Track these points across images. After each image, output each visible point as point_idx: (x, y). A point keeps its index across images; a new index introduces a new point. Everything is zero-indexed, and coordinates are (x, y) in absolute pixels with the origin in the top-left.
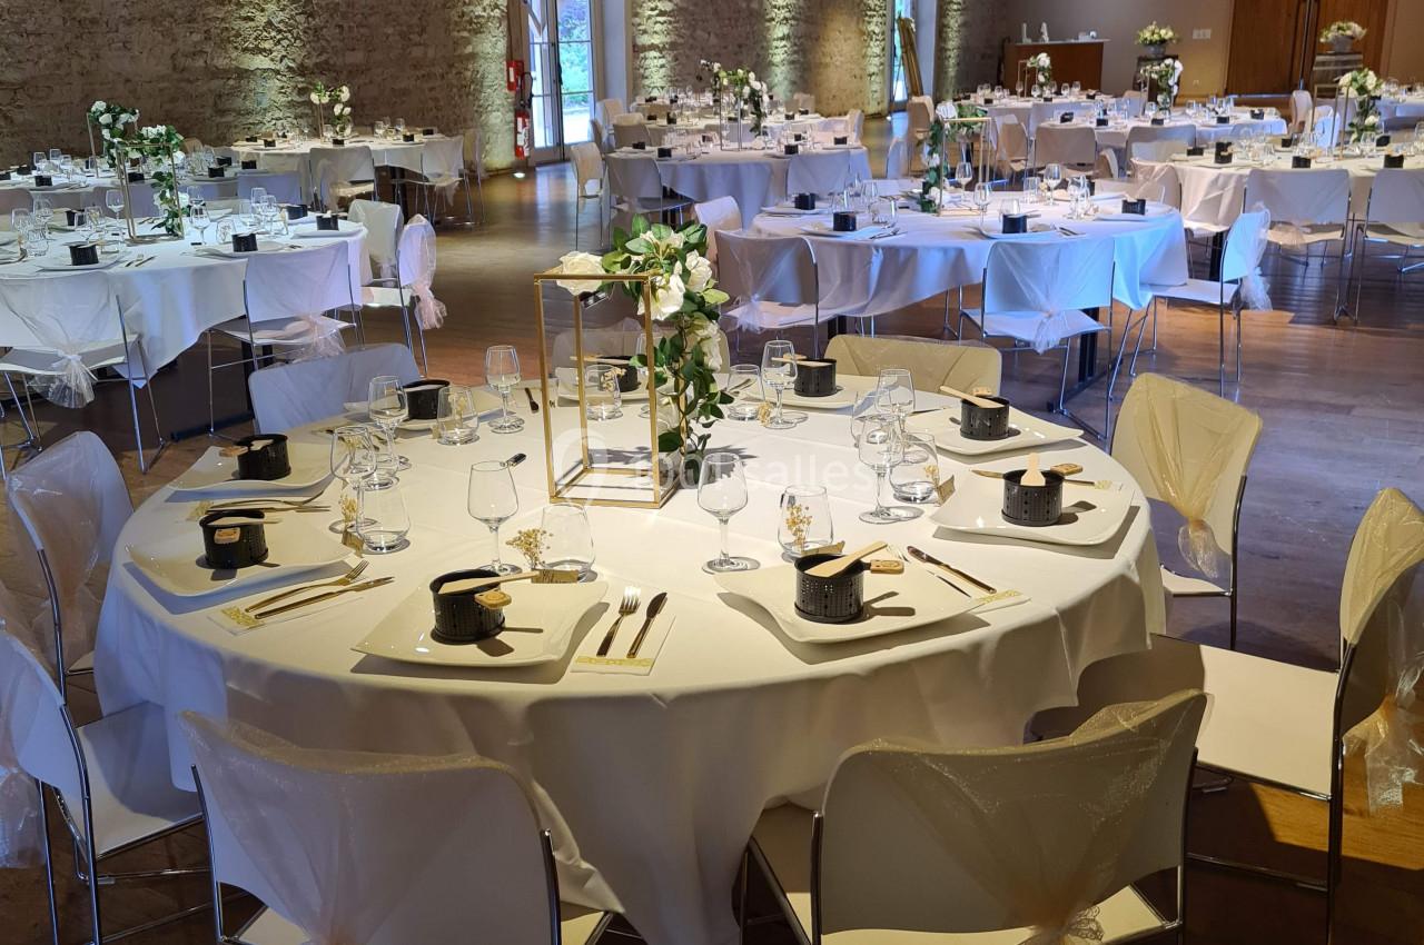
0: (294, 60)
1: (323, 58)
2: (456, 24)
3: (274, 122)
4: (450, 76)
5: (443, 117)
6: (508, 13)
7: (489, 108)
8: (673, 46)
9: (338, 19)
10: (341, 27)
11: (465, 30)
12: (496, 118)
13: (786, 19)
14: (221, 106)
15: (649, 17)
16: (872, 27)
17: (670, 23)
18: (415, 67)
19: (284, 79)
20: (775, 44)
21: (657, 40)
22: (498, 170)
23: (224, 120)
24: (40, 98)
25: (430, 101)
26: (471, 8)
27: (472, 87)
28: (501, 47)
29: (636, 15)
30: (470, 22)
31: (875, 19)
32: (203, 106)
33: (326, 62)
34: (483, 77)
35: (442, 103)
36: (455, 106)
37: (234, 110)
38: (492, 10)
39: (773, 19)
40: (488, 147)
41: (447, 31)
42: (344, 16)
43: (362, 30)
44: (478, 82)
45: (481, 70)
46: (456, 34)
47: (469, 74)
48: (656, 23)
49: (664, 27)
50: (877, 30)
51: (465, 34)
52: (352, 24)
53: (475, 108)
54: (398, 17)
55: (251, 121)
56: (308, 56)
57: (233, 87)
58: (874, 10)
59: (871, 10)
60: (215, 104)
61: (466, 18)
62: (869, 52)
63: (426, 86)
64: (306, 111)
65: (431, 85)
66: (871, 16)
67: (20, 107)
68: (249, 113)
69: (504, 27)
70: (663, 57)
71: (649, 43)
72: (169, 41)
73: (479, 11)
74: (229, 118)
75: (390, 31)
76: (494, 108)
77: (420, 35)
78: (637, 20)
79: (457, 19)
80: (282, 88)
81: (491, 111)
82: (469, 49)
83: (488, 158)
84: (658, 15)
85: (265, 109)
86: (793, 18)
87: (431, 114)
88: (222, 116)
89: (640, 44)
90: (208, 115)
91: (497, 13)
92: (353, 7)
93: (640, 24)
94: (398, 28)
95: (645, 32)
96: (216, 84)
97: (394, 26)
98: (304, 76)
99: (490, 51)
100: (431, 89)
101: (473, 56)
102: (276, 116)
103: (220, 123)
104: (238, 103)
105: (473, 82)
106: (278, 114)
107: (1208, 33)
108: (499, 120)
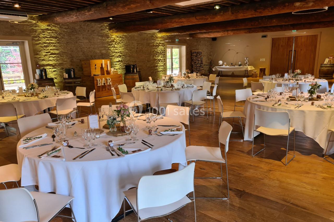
8: (60, 65)
13: (119, 56)
15: (46, 55)
16: (159, 58)
17: (58, 57)
20: (115, 63)
21: (51, 63)
29: (37, 54)
31: (160, 56)
39: (113, 56)
48: (50, 57)
49: (55, 58)
50: (162, 59)
58: (160, 53)
59: (158, 53)
62: (159, 65)
66: (158, 55)
70: (55, 68)
71: (47, 64)
78: (38, 56)
84: (50, 54)
86: (123, 55)
89: (41, 64)
93: (40, 58)
95: (44, 60)
107: (264, 60)
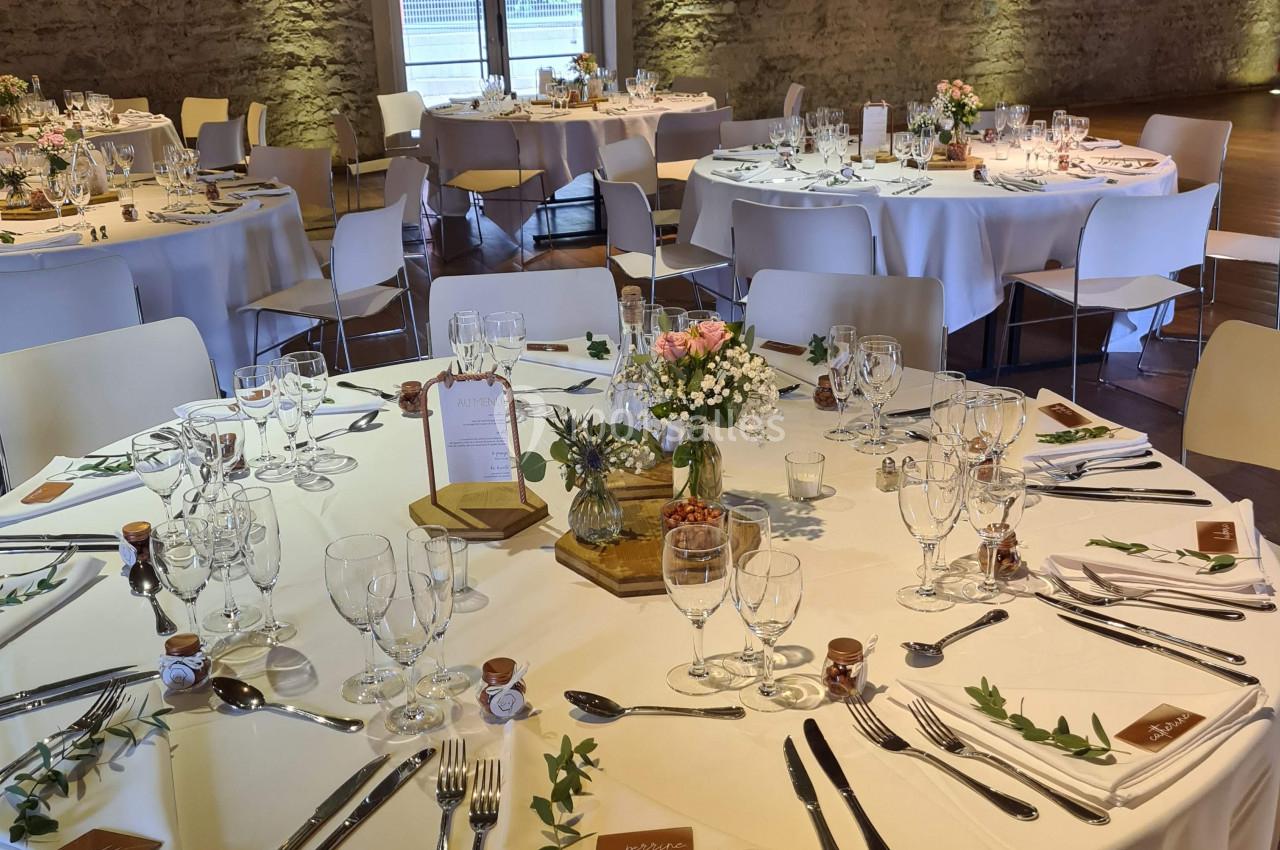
3: (998, 31)
5: (1195, 27)
7: (1255, 17)
12: (1261, 28)
14: (946, 16)
22: (1251, 85)
24: (777, 8)
25: (1182, 10)
32: (929, 16)
35: (1196, 11)
36: (1211, 15)
37: (960, 20)
40: (1244, 60)
53: (1236, 17)
55: (975, 30)
60: (942, 13)
64: (1036, 20)
67: (759, 16)
68: (975, 22)
74: (953, 28)
76: (1261, 17)
81: (1256, 21)
83: (1242, 73)
85: (992, 18)
87: (1180, 23)
90: (932, 24)
102: (1003, 25)
103: (943, 32)
104: (965, 12)
106: (1006, 23)
108: (1264, 31)
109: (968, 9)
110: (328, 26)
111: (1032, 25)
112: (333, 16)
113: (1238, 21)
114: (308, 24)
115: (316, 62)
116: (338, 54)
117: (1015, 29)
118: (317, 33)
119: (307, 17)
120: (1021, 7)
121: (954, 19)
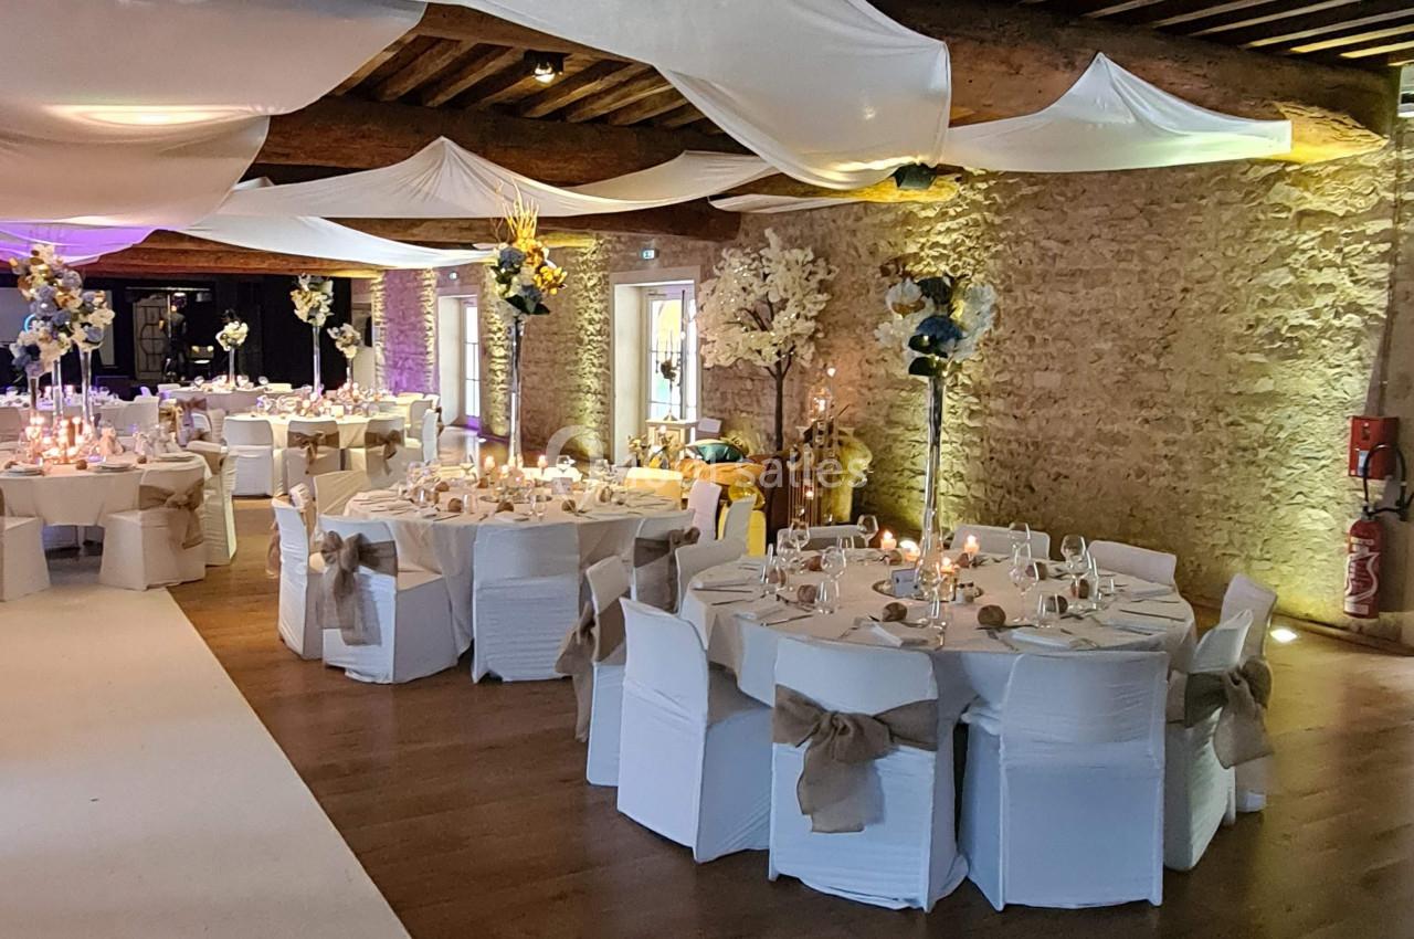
0: (969, 376)
1: (1005, 377)
2: (1237, 338)
4: (1211, 426)
6: (1389, 323)
7: (1300, 499)
9: (1030, 330)
10: (1032, 340)
11: (1259, 349)
14: (893, 418)
18: (1141, 404)
19: (956, 397)
23: (891, 432)
26: (1277, 312)
27: (1263, 453)
28: (1355, 387)
30: (1275, 335)
33: (1010, 382)
34: (1292, 438)
35: (1188, 467)
36: (1216, 479)
37: (903, 424)
38: (1337, 315)
41: (1216, 352)
42: (1037, 325)
43: (1060, 344)
44: (1277, 447)
45: (1288, 424)
46: (1235, 355)
47: (1260, 428)
51: (1258, 358)
52: (1047, 336)
54: (1120, 327)
55: (917, 438)
56: (986, 373)
57: (905, 400)
61: (1261, 330)
63: (1159, 436)
65: (1171, 435)
69: (1370, 347)
72: (858, 347)
73: (1299, 316)
75: (1106, 346)
77: (1158, 356)
79: (1242, 331)
80: (953, 407)
82: (1265, 385)
87: (1163, 481)
88: (890, 428)
91: (1352, 320)
92: (1052, 313)
94: (1120, 343)
96: (890, 393)
97: (1113, 340)
98: (978, 396)
99: (1319, 392)
100: (1166, 443)
101: (1271, 398)
104: (906, 417)
105: (1265, 445)
109: (909, 414)
110: (600, 371)
111: (971, 444)
112: (601, 365)
113: (1268, 497)
114: (594, 370)
115: (595, 393)
116: (600, 389)
117: (954, 445)
118: (596, 375)
119: (593, 365)
120: (959, 421)
121: (897, 423)
